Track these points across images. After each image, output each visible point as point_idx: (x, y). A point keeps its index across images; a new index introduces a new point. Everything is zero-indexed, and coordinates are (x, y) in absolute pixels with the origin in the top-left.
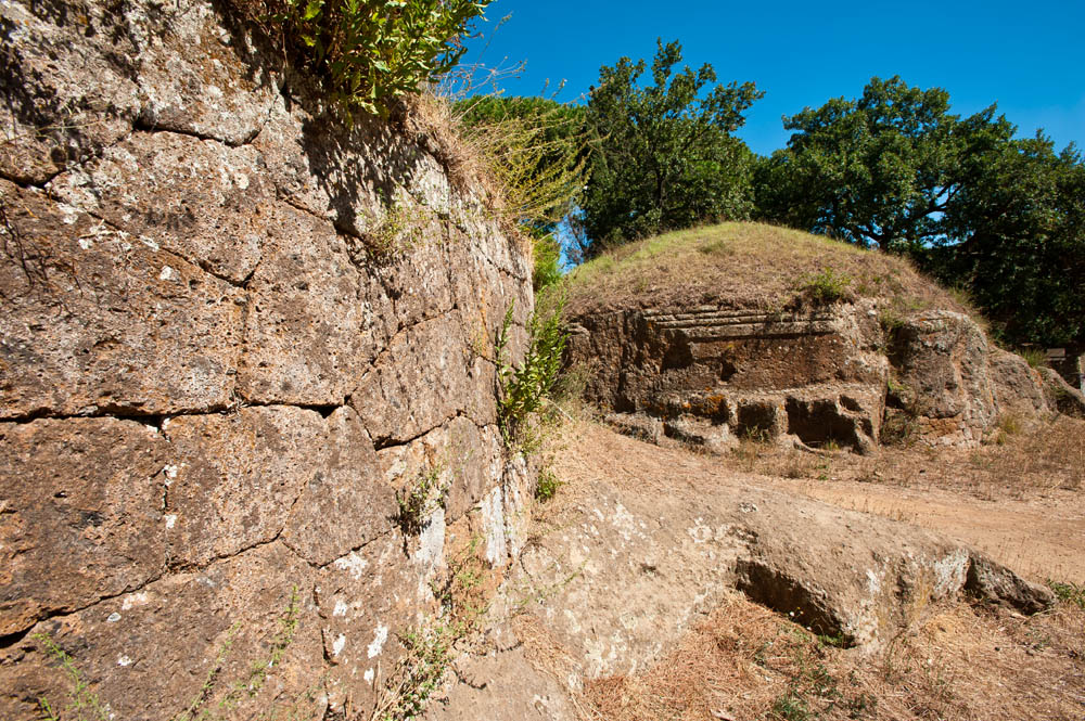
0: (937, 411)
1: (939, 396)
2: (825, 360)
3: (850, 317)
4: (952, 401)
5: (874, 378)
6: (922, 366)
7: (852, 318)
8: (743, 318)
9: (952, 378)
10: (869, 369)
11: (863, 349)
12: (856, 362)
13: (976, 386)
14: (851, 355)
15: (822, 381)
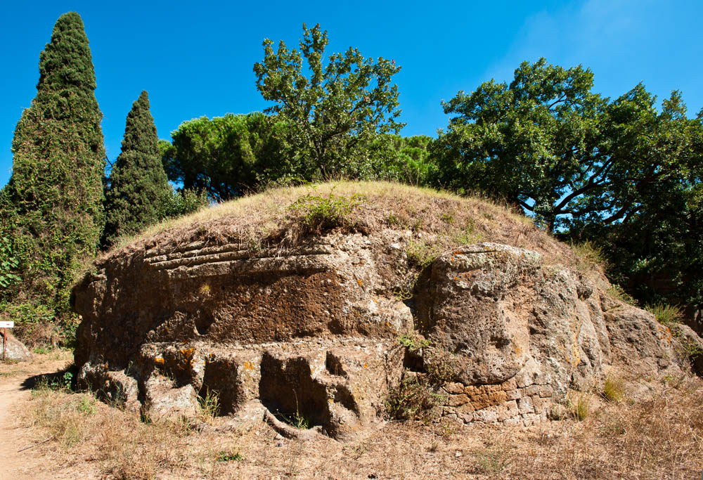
0: (475, 376)
1: (479, 355)
2: (316, 306)
3: (362, 252)
4: (499, 362)
5: (385, 331)
6: (454, 315)
7: (366, 254)
8: (223, 254)
9: (501, 332)
10: (378, 319)
11: (379, 292)
12: (358, 309)
13: (552, 342)
14: (354, 300)
15: (311, 334)
